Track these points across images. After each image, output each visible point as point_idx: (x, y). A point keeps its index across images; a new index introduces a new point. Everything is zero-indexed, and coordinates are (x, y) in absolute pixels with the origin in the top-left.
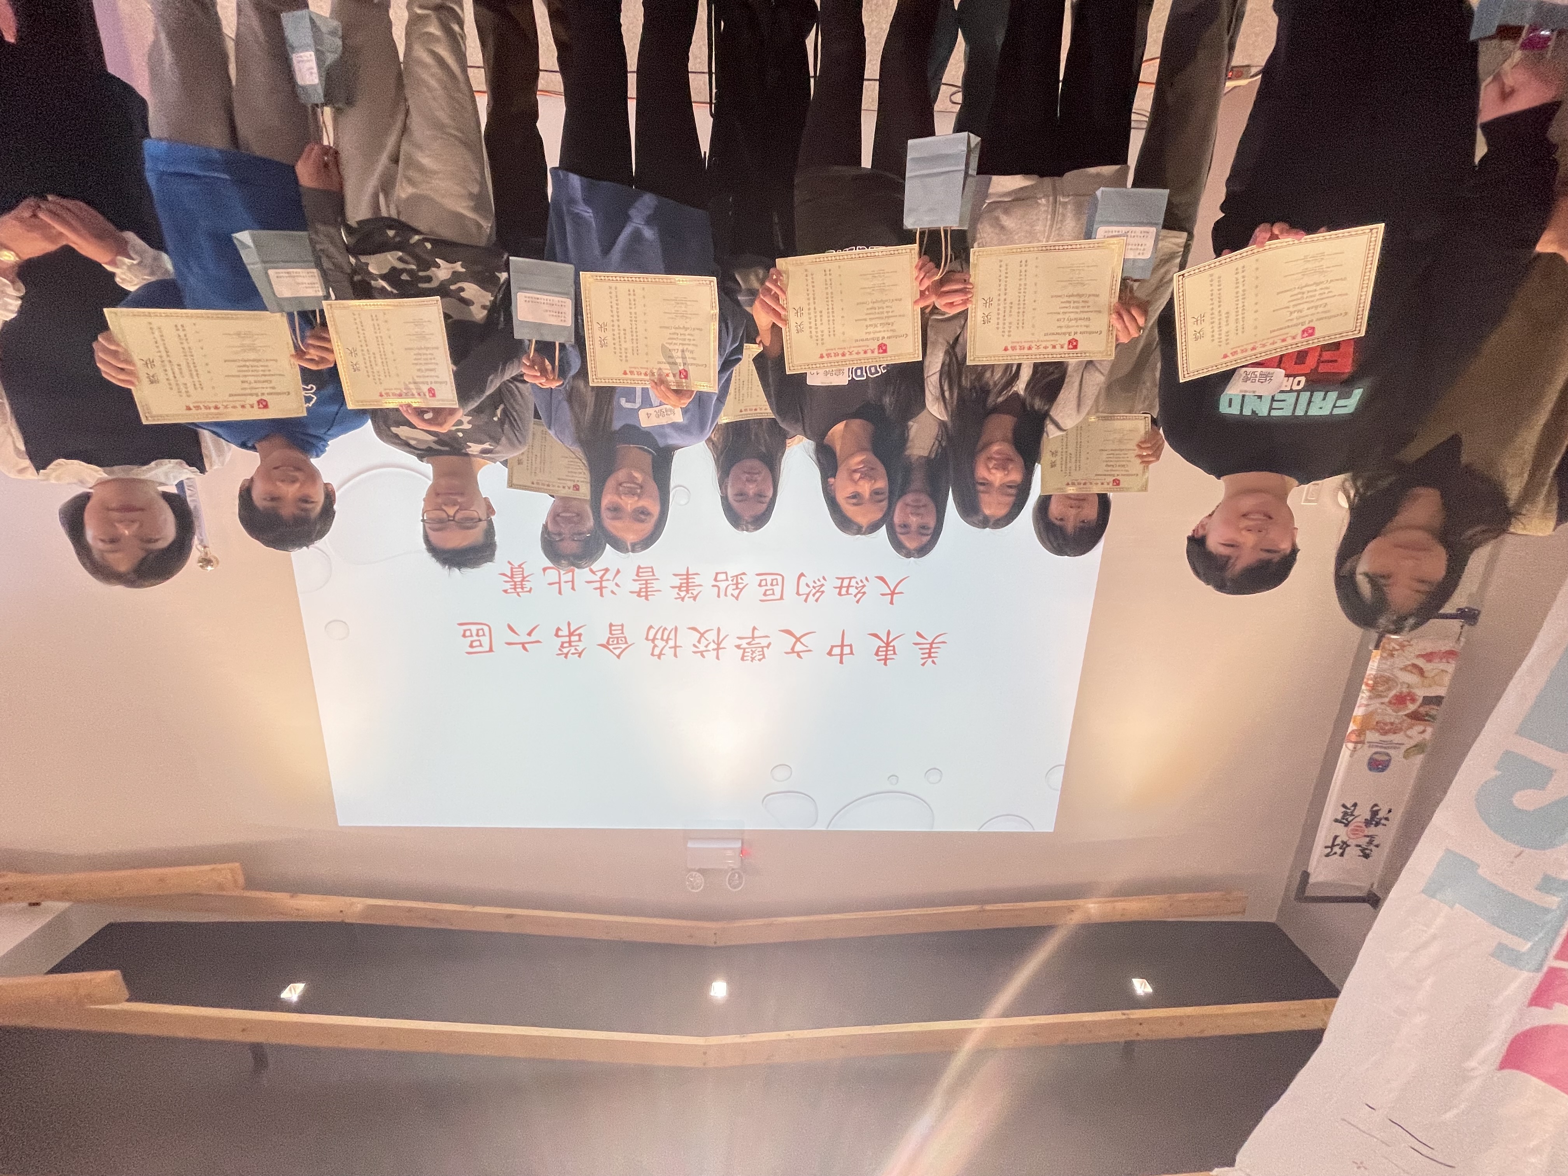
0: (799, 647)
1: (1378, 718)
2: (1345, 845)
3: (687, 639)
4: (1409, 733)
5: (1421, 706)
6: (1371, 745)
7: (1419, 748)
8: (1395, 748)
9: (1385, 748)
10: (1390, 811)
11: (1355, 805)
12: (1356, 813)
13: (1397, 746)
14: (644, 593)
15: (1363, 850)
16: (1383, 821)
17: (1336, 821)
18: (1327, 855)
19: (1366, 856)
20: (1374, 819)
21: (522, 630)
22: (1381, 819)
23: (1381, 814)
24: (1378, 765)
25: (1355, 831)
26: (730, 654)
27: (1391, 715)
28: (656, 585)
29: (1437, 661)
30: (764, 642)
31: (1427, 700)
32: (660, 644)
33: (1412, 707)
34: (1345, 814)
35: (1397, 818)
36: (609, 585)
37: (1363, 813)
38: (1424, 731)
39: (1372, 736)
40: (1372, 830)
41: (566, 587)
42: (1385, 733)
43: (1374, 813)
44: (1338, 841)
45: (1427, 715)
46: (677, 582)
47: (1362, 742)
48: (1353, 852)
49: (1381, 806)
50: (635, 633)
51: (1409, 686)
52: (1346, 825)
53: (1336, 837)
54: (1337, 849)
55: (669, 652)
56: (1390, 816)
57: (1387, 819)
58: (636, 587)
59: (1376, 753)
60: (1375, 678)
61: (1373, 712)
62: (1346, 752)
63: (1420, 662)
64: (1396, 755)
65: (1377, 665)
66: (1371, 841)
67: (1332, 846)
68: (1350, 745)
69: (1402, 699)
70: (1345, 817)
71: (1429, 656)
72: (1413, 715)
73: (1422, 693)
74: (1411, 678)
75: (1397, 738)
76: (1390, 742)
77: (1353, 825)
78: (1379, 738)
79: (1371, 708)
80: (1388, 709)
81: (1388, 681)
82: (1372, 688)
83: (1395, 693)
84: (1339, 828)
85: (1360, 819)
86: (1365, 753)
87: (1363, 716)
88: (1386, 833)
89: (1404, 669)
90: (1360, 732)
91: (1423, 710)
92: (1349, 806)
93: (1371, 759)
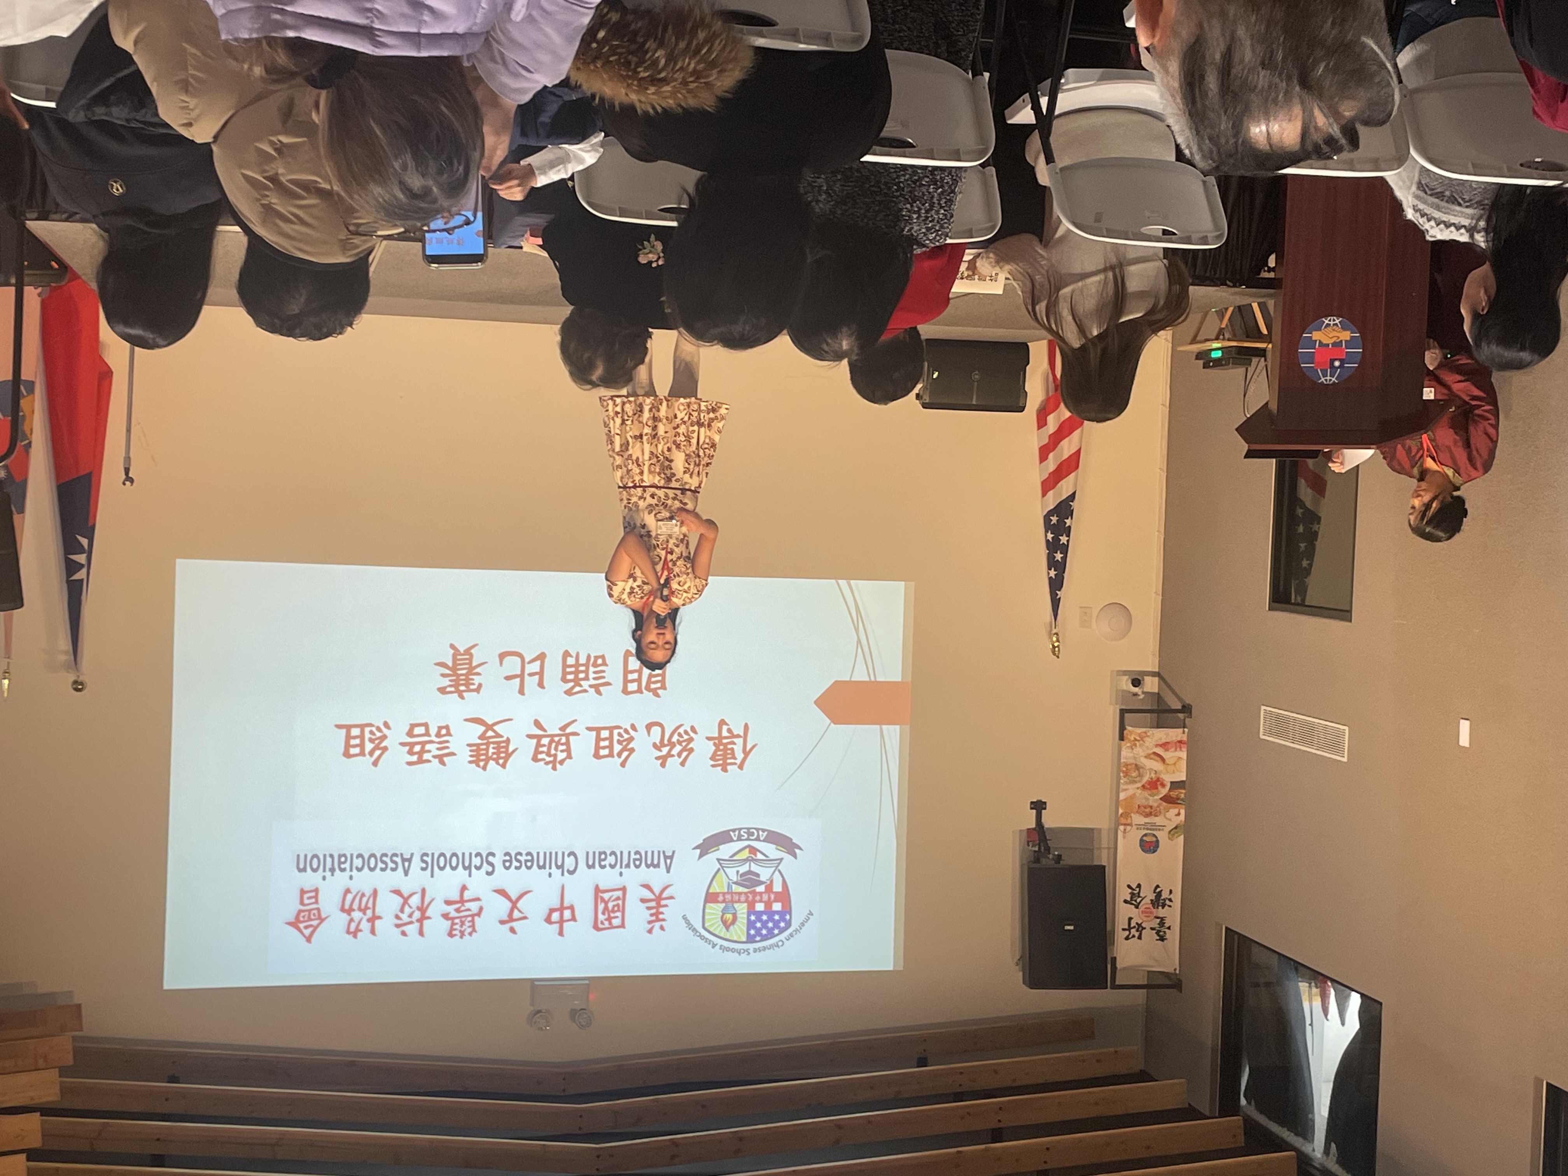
1: (1139, 802)
2: (1140, 928)
4: (1168, 815)
5: (1170, 790)
6: (1139, 827)
7: (1178, 829)
8: (1159, 830)
9: (1150, 829)
10: (1171, 892)
11: (1139, 886)
12: (1142, 894)
13: (1161, 828)
15: (1158, 933)
16: (1168, 902)
17: (1126, 902)
18: (1127, 938)
19: (1162, 939)
20: (1159, 901)
22: (1164, 900)
23: (1165, 895)
24: (1149, 846)
25: (1146, 912)
27: (1148, 799)
29: (1173, 749)
31: (1175, 785)
33: (1164, 791)
34: (1132, 894)
35: (1177, 897)
37: (1148, 894)
38: (1179, 814)
39: (1138, 819)
40: (1161, 912)
42: (1147, 815)
44: (1133, 924)
45: (1178, 799)
47: (1130, 825)
48: (1149, 935)
49: (1162, 886)
51: (1156, 772)
52: (1137, 907)
53: (1130, 919)
54: (1133, 931)
56: (1171, 896)
57: (1170, 900)
59: (1145, 835)
60: (1126, 765)
61: (1133, 797)
62: (1120, 835)
63: (1159, 751)
64: (1162, 836)
65: (1126, 754)
66: (1162, 923)
67: (1129, 929)
68: (1122, 828)
69: (1154, 784)
70: (1134, 899)
71: (1165, 745)
72: (1166, 799)
73: (1168, 779)
74: (1156, 765)
75: (1158, 820)
76: (1153, 824)
77: (1142, 907)
78: (1142, 820)
79: (1130, 793)
80: (1146, 794)
81: (1137, 767)
82: (1126, 774)
83: (1146, 779)
84: (1130, 910)
85: (1147, 901)
86: (1136, 835)
87: (1126, 799)
88: (1173, 915)
89: (1147, 757)
90: (1126, 815)
91: (1173, 794)
92: (1134, 887)
93: (1141, 840)
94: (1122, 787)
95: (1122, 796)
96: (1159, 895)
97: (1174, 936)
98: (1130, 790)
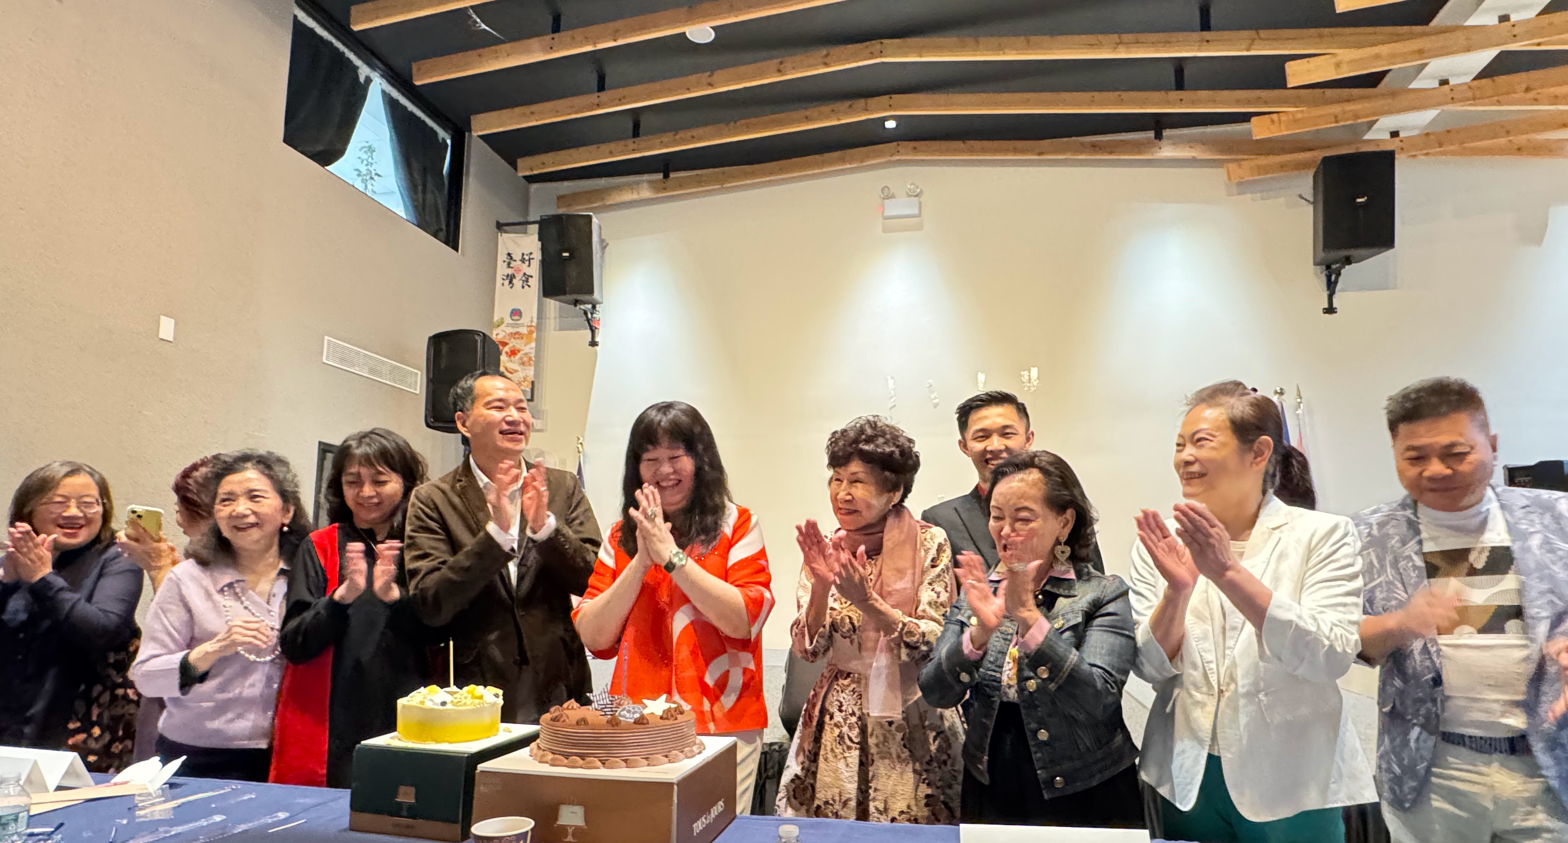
1: (522, 341)
2: (523, 261)
4: (504, 334)
5: (502, 350)
10: (503, 284)
11: (523, 287)
12: (521, 282)
13: (509, 325)
15: (511, 258)
16: (505, 278)
17: (531, 277)
18: (531, 253)
19: (509, 254)
20: (511, 278)
22: (507, 279)
23: (507, 282)
24: (516, 313)
25: (519, 270)
27: (516, 343)
34: (527, 281)
35: (499, 281)
37: (518, 282)
38: (497, 335)
39: (524, 330)
40: (510, 271)
43: (511, 282)
44: (527, 263)
47: (528, 326)
48: (517, 256)
49: (508, 287)
51: (511, 361)
52: (525, 274)
53: (529, 266)
54: (527, 258)
56: (502, 282)
59: (519, 320)
60: (530, 365)
61: (526, 345)
62: (535, 320)
64: (508, 320)
65: (530, 372)
66: (509, 264)
67: (529, 260)
68: (534, 324)
70: (527, 278)
75: (510, 330)
76: (513, 327)
77: (521, 274)
78: (521, 329)
79: (528, 347)
80: (518, 347)
81: (523, 364)
82: (530, 359)
84: (529, 271)
85: (518, 278)
86: (525, 320)
87: (531, 342)
88: (502, 270)
89: (516, 371)
90: (531, 332)
92: (526, 287)
93: (521, 316)
94: (533, 351)
95: (533, 345)
97: (502, 257)
98: (529, 348)
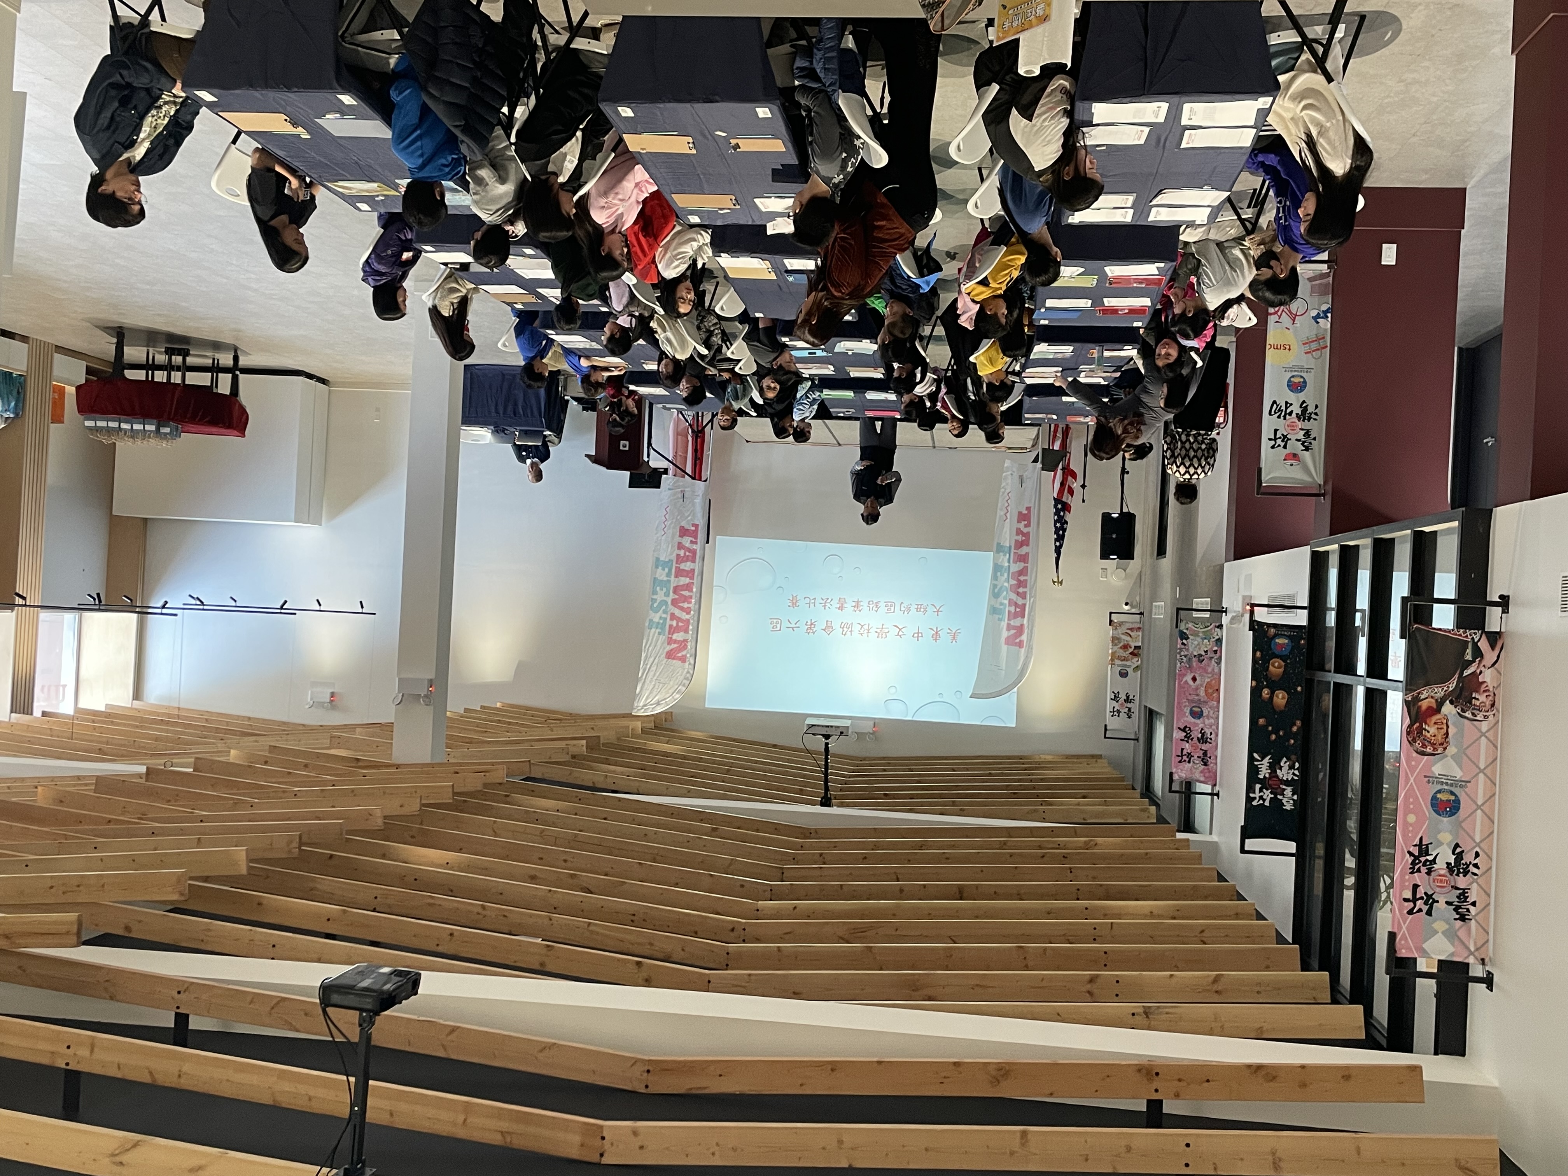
0: (901, 633)
1: (1118, 654)
2: (1119, 711)
3: (856, 628)
4: (1133, 661)
5: (1134, 650)
6: (1119, 666)
7: (1137, 668)
8: (1128, 667)
9: (1124, 667)
10: (1134, 696)
11: (1119, 693)
12: (1120, 696)
14: (841, 608)
15: (1128, 714)
17: (1111, 699)
18: (1112, 716)
19: (1129, 717)
20: (1127, 700)
21: (793, 622)
23: (1131, 697)
24: (1123, 674)
25: (1122, 705)
26: (873, 635)
27: (1121, 653)
28: (845, 605)
29: (1136, 632)
30: (887, 630)
31: (1136, 647)
32: (845, 629)
33: (1131, 650)
34: (1115, 696)
35: (1137, 698)
36: (828, 605)
37: (1123, 697)
38: (1138, 661)
39: (1117, 662)
40: (1129, 705)
41: (812, 605)
42: (1122, 661)
44: (1115, 710)
45: (1138, 654)
46: (854, 604)
47: (1114, 664)
48: (1123, 715)
49: (1130, 693)
50: (836, 625)
51: (1127, 641)
52: (1117, 702)
53: (1114, 707)
54: (1115, 713)
55: (849, 633)
57: (1134, 700)
58: (838, 606)
59: (1121, 669)
60: (1113, 637)
61: (1115, 652)
62: (1109, 669)
63: (1129, 631)
64: (1130, 671)
65: (1112, 632)
66: (1130, 709)
67: (1113, 712)
68: (1110, 666)
69: (1125, 647)
70: (1116, 698)
71: (1131, 629)
72: (1131, 653)
73: (1133, 645)
74: (1128, 638)
75: (1128, 663)
76: (1126, 665)
77: (1120, 702)
78: (1120, 663)
79: (1114, 650)
80: (1121, 651)
81: (1118, 639)
82: (1112, 641)
83: (1122, 644)
84: (1114, 703)
85: (1122, 699)
86: (1117, 669)
87: (1112, 653)
88: (1135, 707)
89: (1123, 634)
90: (1112, 660)
91: (1136, 651)
92: (1116, 693)
93: (1119, 672)
95: (1110, 651)
96: (1128, 697)
97: (1135, 716)
